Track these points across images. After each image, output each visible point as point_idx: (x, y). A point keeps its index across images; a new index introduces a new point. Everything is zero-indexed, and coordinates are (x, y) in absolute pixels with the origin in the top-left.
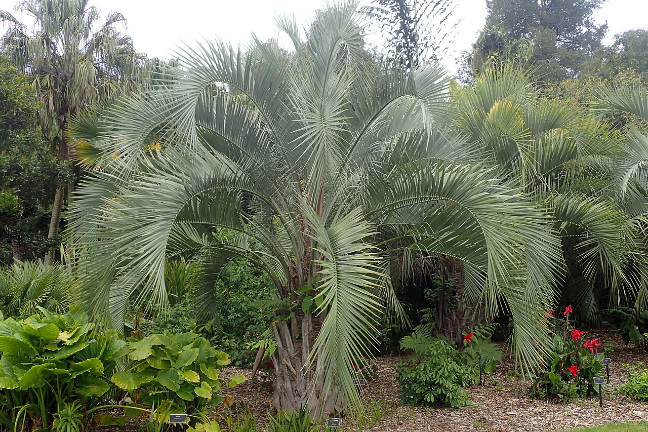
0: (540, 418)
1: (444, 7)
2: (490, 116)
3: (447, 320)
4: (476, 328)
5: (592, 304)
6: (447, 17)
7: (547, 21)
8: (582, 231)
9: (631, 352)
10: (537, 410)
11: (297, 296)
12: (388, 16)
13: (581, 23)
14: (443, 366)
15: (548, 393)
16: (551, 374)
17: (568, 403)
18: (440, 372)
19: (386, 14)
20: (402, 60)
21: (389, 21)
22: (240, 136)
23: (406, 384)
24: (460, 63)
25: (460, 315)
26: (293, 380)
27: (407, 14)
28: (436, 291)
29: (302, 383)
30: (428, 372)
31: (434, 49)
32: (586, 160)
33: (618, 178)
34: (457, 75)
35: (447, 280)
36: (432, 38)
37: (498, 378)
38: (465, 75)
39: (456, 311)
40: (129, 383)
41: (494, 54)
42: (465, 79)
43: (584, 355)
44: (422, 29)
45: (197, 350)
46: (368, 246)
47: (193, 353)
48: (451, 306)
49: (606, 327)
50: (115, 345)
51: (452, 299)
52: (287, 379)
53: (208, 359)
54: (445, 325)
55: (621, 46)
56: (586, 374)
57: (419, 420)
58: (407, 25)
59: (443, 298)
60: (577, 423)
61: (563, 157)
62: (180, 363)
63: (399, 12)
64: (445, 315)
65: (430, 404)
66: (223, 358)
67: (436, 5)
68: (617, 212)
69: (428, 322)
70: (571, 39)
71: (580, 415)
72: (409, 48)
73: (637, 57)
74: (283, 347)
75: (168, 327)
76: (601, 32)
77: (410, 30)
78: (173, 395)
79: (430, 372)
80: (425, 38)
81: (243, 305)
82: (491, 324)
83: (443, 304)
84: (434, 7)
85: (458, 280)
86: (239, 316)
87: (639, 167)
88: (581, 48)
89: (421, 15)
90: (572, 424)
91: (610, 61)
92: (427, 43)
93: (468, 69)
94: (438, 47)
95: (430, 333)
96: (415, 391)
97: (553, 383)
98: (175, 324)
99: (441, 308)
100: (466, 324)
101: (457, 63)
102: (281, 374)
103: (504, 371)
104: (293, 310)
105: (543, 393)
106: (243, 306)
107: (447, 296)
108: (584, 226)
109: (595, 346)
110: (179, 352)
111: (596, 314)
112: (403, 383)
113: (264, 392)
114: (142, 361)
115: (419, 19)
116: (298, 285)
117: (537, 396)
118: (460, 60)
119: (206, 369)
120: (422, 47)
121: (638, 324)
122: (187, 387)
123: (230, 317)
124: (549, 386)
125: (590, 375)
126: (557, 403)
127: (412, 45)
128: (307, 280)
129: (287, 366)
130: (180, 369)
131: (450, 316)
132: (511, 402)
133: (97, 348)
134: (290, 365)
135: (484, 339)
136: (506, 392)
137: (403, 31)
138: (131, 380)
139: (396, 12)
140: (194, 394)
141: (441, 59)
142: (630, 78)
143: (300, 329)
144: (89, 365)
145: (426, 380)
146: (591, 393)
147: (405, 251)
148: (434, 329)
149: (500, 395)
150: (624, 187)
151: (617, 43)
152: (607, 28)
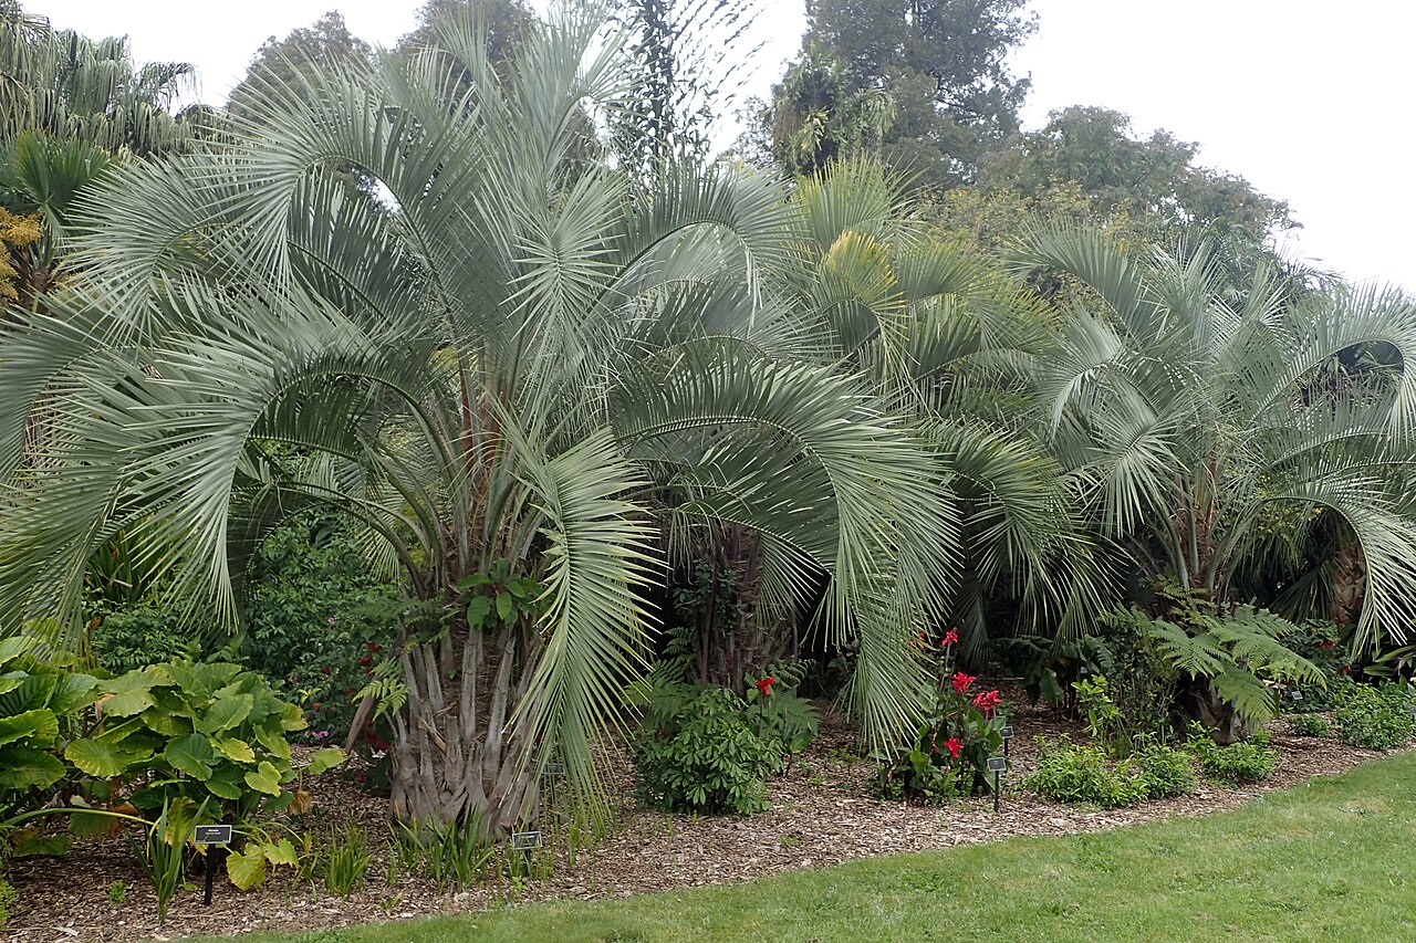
0: (895, 831)
1: (735, 12)
2: (830, 260)
3: (718, 651)
4: (772, 667)
5: (977, 628)
6: (738, 32)
7: (922, 59)
8: (980, 492)
9: (1040, 719)
10: (888, 817)
11: (453, 593)
12: (621, 14)
13: (982, 69)
14: (726, 736)
15: (906, 788)
16: (915, 752)
17: (940, 805)
18: (721, 748)
19: (617, 8)
20: (640, 110)
21: (621, 24)
22: (358, 269)
23: (651, 770)
24: (744, 122)
25: (743, 641)
26: (438, 761)
27: (660, 16)
28: (700, 593)
29: (458, 765)
30: (697, 747)
31: (708, 95)
32: (992, 358)
33: (1047, 397)
34: (738, 145)
35: (723, 573)
36: (706, 72)
37: (811, 763)
38: (753, 147)
39: (736, 635)
40: (103, 763)
41: (820, 115)
42: (753, 155)
43: (972, 719)
44: (688, 50)
45: (249, 697)
46: (630, 507)
47: (240, 704)
48: (726, 623)
49: (995, 673)
50: (75, 684)
51: (728, 609)
52: (426, 759)
53: (268, 717)
54: (713, 661)
55: (1058, 135)
56: (974, 754)
57: (679, 836)
58: (657, 39)
59: (713, 606)
60: (958, 838)
61: (954, 350)
62: (212, 724)
63: (643, 9)
64: (714, 641)
65: (699, 808)
66: (292, 717)
67: (720, 6)
68: (1042, 462)
69: (677, 655)
70: (963, 101)
71: (962, 825)
72: (657, 87)
73: (1086, 160)
74: (420, 695)
75: (120, 653)
76: (1019, 92)
77: (664, 48)
78: (196, 789)
79: (701, 747)
80: (691, 71)
81: (290, 609)
82: (800, 661)
83: (712, 618)
84: (716, 9)
85: (743, 573)
86: (281, 631)
87: (1083, 379)
88: (982, 122)
89: (688, 22)
90: (950, 840)
91: (1037, 162)
92: (694, 80)
93: (761, 136)
94: (716, 92)
95: (681, 676)
96: (670, 784)
97: (917, 769)
98: (136, 647)
99: (707, 627)
100: (754, 659)
101: (738, 121)
102: (413, 749)
103: (819, 751)
104: (447, 622)
105: (897, 788)
106: (291, 612)
107: (721, 604)
108: (986, 483)
109: (994, 704)
110: (210, 702)
111: (985, 646)
112: (645, 769)
113: (350, 789)
114: (131, 717)
115: (683, 29)
116: (457, 572)
117: (887, 794)
118: (744, 114)
119: (264, 736)
120: (684, 87)
121: (1056, 667)
122: (228, 771)
123: (260, 634)
124: (909, 775)
125: (980, 756)
126: (922, 805)
127: (664, 80)
128: (477, 564)
129: (428, 734)
130: (213, 734)
131: (724, 643)
132: (841, 805)
133: (34, 690)
134: (434, 730)
135: (785, 690)
136: (831, 787)
137: (647, 48)
138: (106, 756)
139: (637, 9)
140: (243, 785)
141: (719, 115)
142: (1073, 199)
143: (458, 660)
144: (28, 725)
145: (694, 762)
146: (979, 788)
147: (674, 519)
148: (689, 669)
149: (819, 792)
150: (1057, 416)
151: (1051, 128)
152: (1030, 85)
